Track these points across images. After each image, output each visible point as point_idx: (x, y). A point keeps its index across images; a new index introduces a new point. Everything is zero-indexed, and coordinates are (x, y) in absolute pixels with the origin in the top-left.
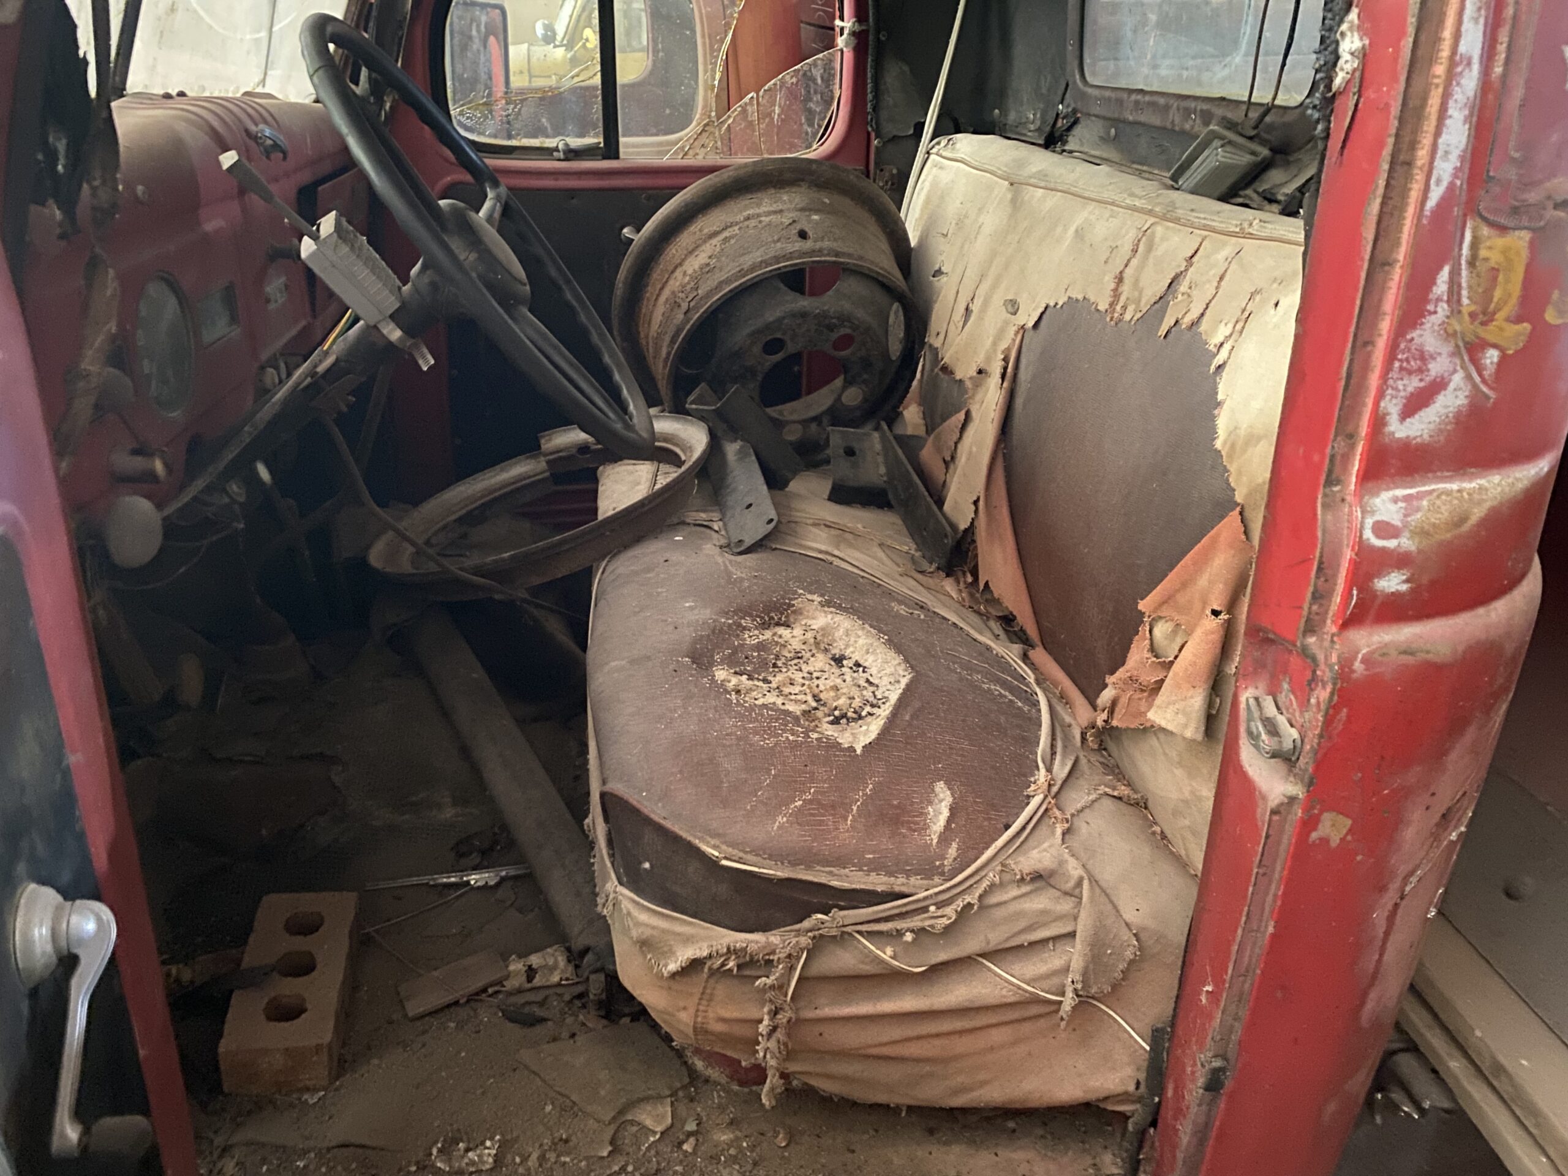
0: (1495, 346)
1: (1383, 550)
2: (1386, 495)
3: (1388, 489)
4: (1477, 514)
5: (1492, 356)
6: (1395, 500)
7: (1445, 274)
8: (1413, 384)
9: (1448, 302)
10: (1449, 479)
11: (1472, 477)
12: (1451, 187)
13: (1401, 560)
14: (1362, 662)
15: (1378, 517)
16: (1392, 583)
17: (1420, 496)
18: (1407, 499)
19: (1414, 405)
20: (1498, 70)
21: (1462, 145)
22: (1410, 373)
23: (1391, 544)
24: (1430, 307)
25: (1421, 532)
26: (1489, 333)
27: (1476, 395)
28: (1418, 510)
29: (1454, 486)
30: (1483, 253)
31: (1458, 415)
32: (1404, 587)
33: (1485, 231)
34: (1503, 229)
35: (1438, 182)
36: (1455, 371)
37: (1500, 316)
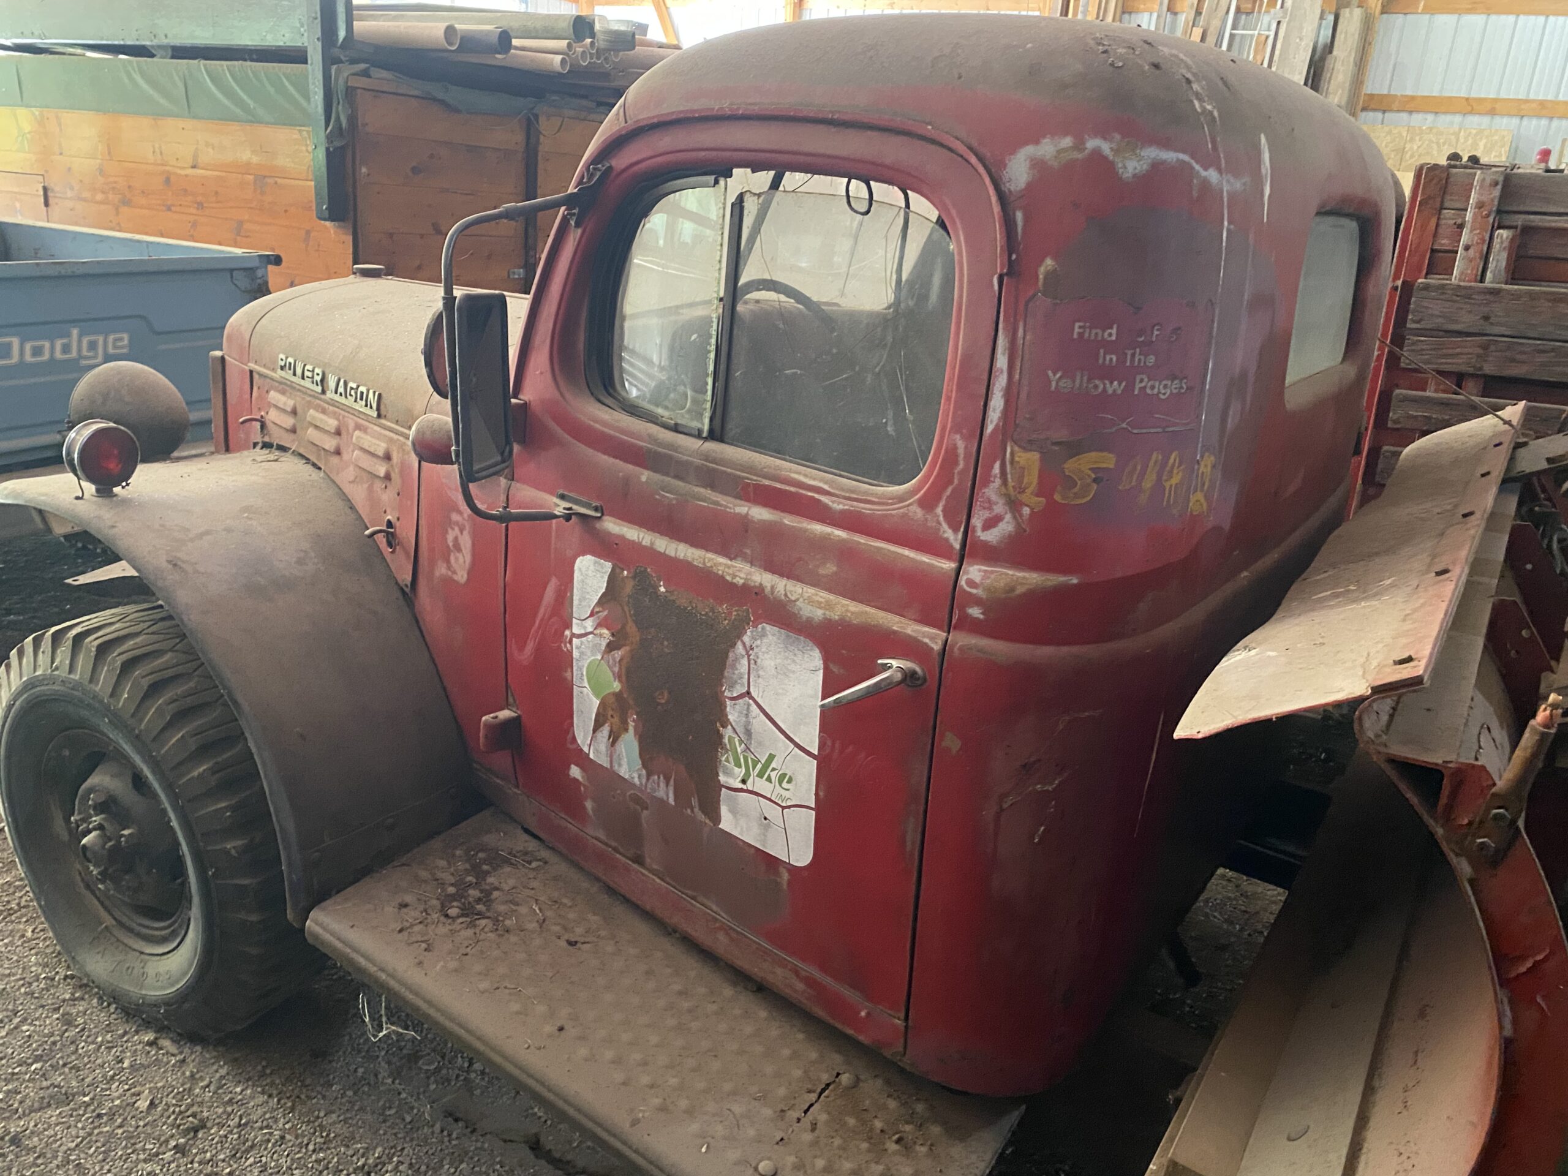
0: (1027, 506)
1: (970, 593)
2: (976, 567)
3: (977, 564)
4: (1020, 590)
5: (1026, 511)
6: (980, 571)
7: (997, 465)
8: (986, 514)
9: (1000, 478)
10: (1006, 568)
11: (1022, 570)
12: (997, 425)
13: (977, 601)
14: (958, 649)
15: (970, 576)
16: (975, 612)
17: (992, 572)
18: (985, 571)
19: (989, 524)
20: (1017, 377)
21: (1002, 407)
22: (984, 508)
23: (974, 591)
24: (992, 479)
25: (988, 589)
26: (1024, 498)
27: (1020, 531)
28: (989, 578)
29: (1010, 572)
30: (1017, 459)
31: (1010, 536)
32: (981, 617)
33: (1016, 448)
34: (1025, 449)
35: (991, 422)
36: (1006, 513)
37: (1029, 491)
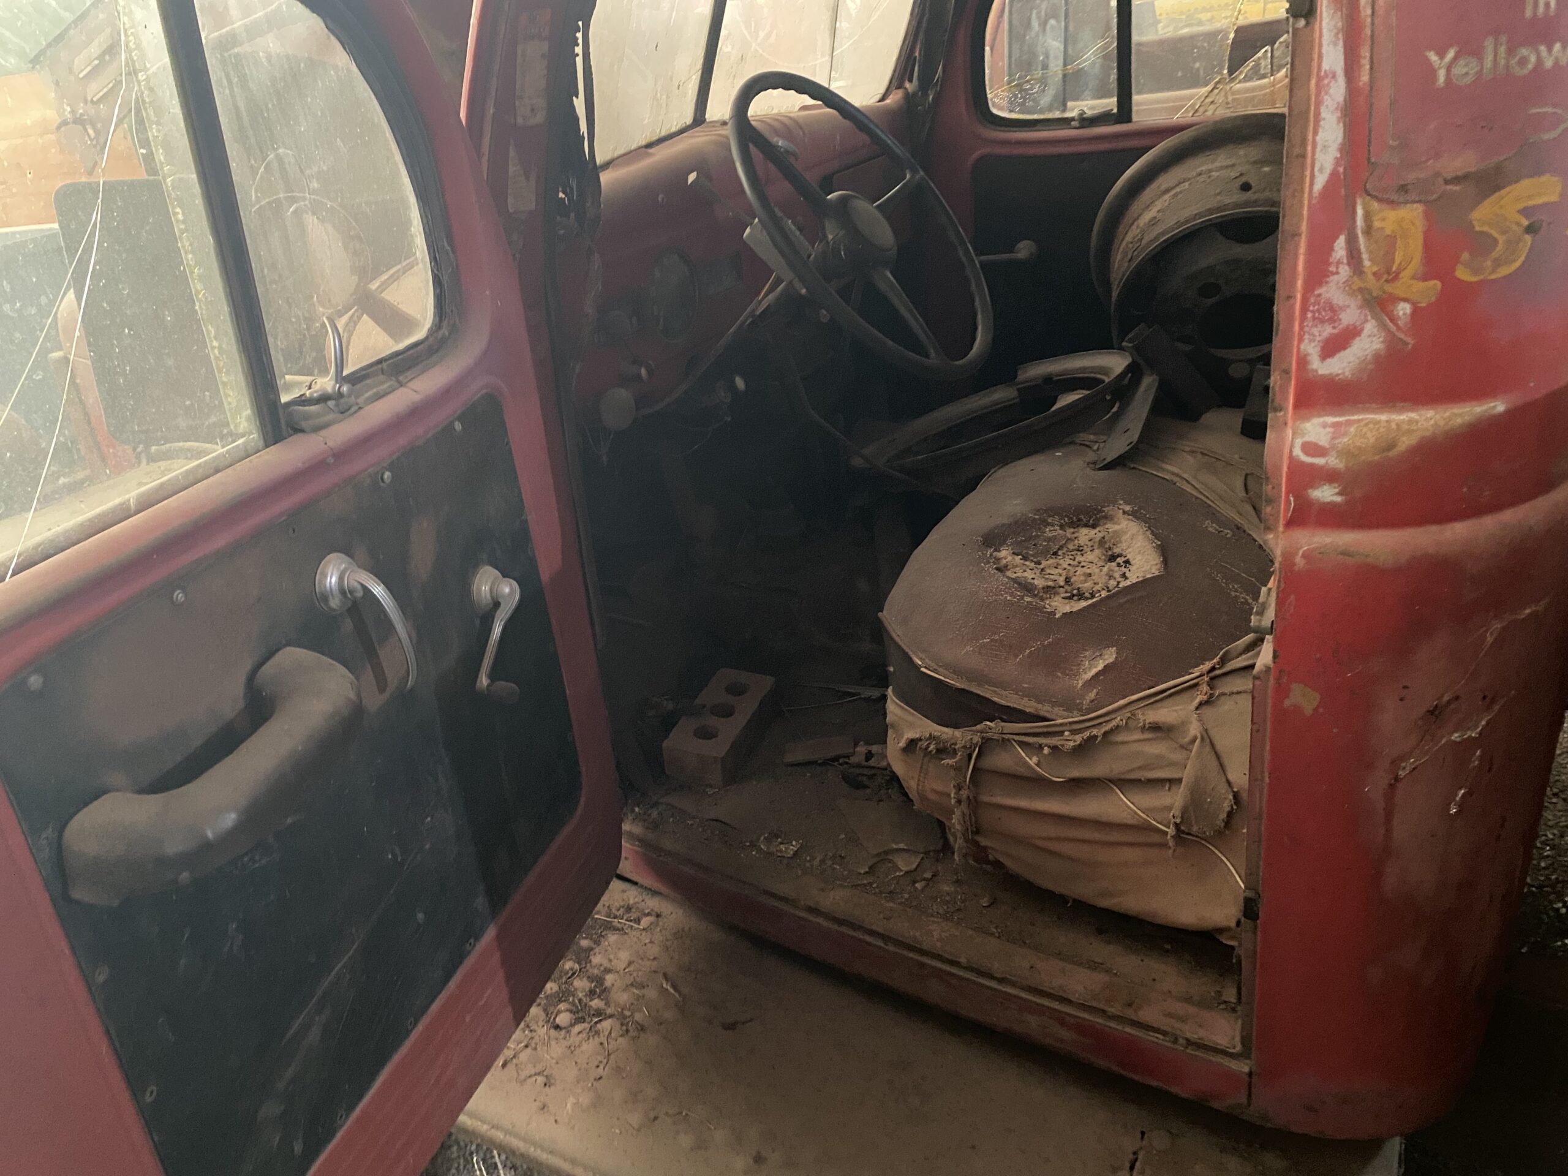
0: (1405, 300)
1: (1312, 466)
2: (1317, 421)
3: (1320, 416)
4: (1405, 443)
5: (1403, 309)
6: (1325, 426)
7: (1340, 243)
8: (1328, 330)
9: (1349, 264)
10: (1373, 411)
11: (1402, 410)
12: (1334, 174)
13: (1330, 476)
14: (1303, 556)
15: (1307, 439)
16: (1326, 494)
17: (1349, 423)
18: (1335, 425)
19: (1332, 347)
20: (1365, 78)
21: (1340, 140)
22: (1322, 322)
23: (1320, 461)
24: (1333, 269)
25: (1345, 453)
26: (1397, 289)
27: (1393, 344)
28: (1345, 434)
29: (1383, 417)
30: (1377, 224)
31: (1377, 357)
32: (1338, 499)
33: (1375, 205)
34: (1392, 203)
35: (1321, 170)
36: (1366, 321)
37: (1406, 274)
